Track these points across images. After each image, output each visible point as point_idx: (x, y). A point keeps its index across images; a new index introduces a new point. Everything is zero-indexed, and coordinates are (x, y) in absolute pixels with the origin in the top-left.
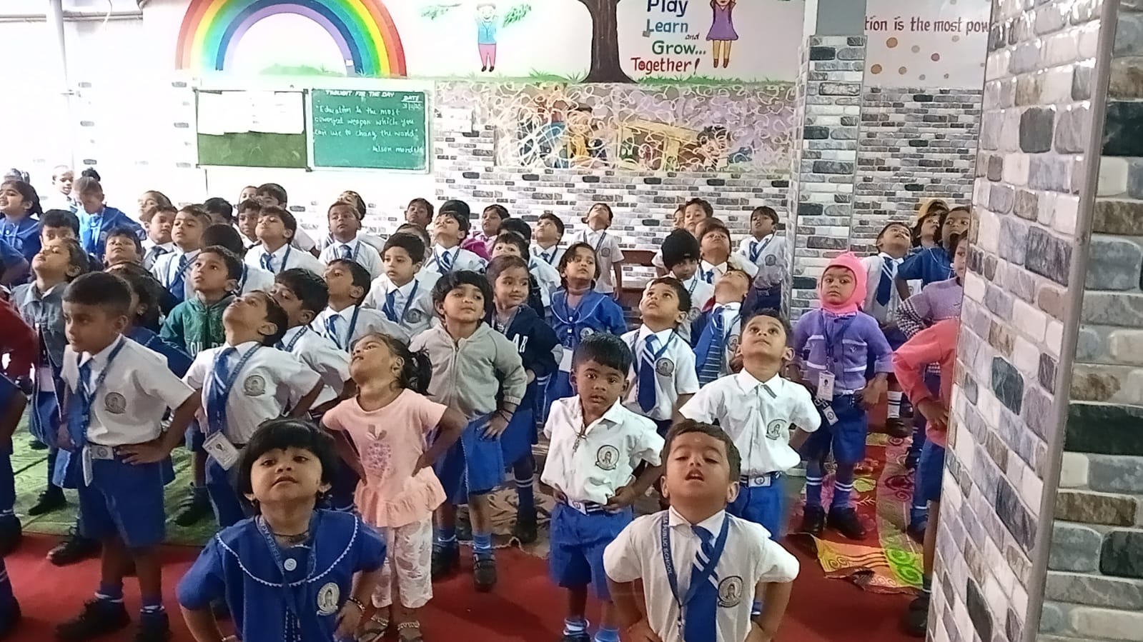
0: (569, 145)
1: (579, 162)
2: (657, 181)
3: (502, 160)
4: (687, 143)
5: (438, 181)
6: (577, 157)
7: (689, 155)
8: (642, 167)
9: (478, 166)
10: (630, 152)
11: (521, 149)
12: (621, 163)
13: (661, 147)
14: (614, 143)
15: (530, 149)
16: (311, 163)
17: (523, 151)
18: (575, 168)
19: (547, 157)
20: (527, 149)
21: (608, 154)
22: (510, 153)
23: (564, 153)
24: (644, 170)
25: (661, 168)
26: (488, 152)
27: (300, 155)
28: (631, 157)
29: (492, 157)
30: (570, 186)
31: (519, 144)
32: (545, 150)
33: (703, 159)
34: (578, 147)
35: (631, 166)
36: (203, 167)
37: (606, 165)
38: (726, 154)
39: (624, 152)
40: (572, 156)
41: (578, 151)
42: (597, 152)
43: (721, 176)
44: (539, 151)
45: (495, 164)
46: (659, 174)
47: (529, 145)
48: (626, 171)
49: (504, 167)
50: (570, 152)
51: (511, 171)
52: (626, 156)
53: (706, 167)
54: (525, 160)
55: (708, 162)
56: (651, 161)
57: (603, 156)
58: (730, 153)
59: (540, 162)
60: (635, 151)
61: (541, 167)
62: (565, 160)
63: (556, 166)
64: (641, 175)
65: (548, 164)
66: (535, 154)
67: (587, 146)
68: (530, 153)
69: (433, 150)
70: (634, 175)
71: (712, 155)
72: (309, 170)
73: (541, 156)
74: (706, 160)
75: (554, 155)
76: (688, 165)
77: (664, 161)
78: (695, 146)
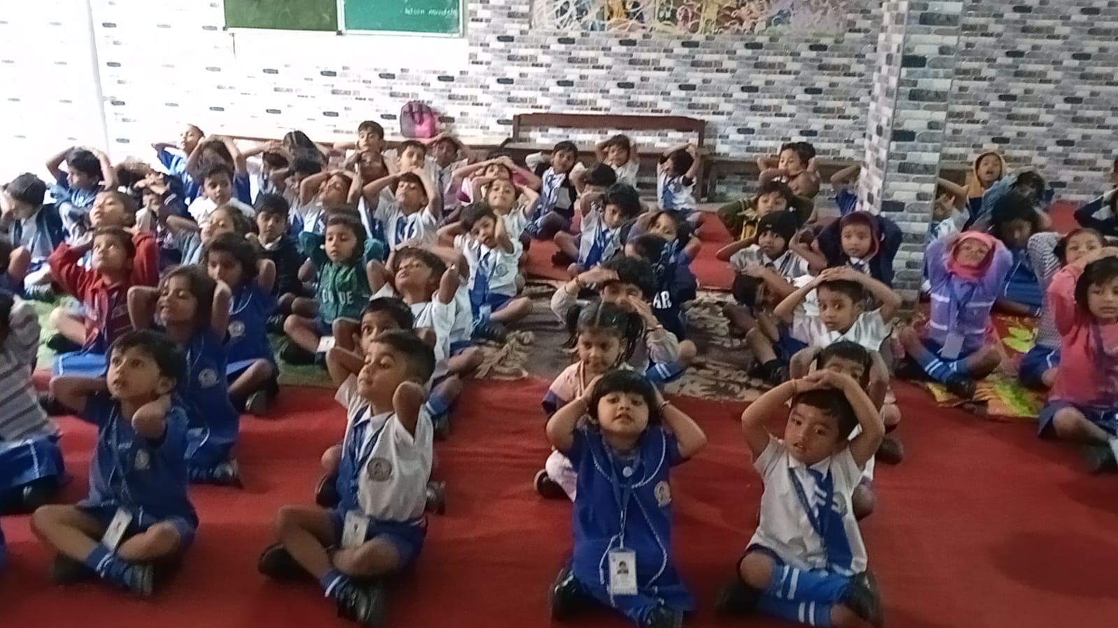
0: (606, 8)
1: (616, 24)
2: (696, 44)
3: (537, 23)
4: (726, 5)
5: (471, 44)
6: (613, 20)
7: (728, 18)
8: (680, 30)
9: (513, 29)
10: (668, 15)
11: (557, 11)
12: (659, 26)
13: (700, 9)
14: (652, 5)
15: (566, 11)
16: (341, 25)
17: (559, 14)
18: (612, 30)
19: (584, 19)
20: (563, 11)
21: (646, 17)
22: (546, 16)
23: (601, 16)
24: (682, 33)
25: (699, 31)
26: (523, 15)
27: (330, 16)
28: (668, 19)
29: (527, 20)
30: (606, 49)
31: (555, 6)
32: (581, 12)
33: (741, 21)
34: (616, 9)
35: (669, 29)
36: (231, 30)
37: (644, 28)
38: (765, 17)
39: (662, 15)
40: (609, 19)
41: (615, 13)
42: (635, 14)
43: (759, 39)
44: (575, 13)
45: (531, 27)
46: (697, 37)
47: (565, 7)
48: (664, 35)
49: (539, 30)
50: (607, 14)
51: (547, 34)
52: (664, 18)
53: (745, 30)
54: (561, 22)
55: (747, 25)
56: (690, 24)
57: (640, 18)
58: (769, 15)
59: (576, 24)
60: (674, 13)
61: (577, 30)
62: (602, 22)
63: (592, 29)
64: (678, 38)
65: (584, 26)
66: (571, 16)
67: (624, 8)
68: (567, 16)
69: (467, 13)
70: (671, 38)
71: (751, 18)
72: (340, 33)
73: (578, 19)
74: (745, 23)
75: (591, 17)
76: (727, 28)
77: (702, 24)
78: (734, 9)
